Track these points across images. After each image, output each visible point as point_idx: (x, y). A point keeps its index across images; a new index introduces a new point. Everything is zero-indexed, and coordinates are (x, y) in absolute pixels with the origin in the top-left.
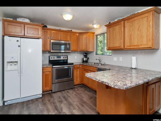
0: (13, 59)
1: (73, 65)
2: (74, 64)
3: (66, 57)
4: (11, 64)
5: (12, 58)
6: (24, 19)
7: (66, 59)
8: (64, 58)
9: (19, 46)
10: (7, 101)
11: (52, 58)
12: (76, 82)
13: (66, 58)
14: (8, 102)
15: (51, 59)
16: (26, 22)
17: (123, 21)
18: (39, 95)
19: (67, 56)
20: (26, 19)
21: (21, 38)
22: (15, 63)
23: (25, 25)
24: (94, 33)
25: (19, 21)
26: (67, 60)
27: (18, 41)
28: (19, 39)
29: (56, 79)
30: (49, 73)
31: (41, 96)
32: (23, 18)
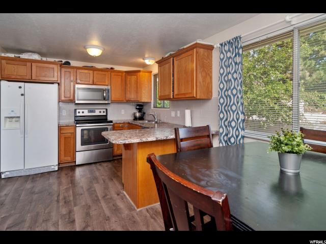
0: (13, 113)
1: (112, 124)
2: (114, 122)
3: (105, 110)
4: (11, 120)
5: (12, 111)
6: (31, 55)
7: (105, 114)
8: (100, 112)
9: (22, 95)
10: (5, 172)
11: (79, 112)
12: (117, 150)
13: (104, 112)
14: (7, 173)
15: (78, 114)
16: (33, 58)
17: (172, 58)
18: (53, 167)
19: (107, 110)
20: (33, 54)
21: (26, 84)
22: (17, 119)
23: (33, 64)
24: (151, 72)
25: (23, 57)
26: (106, 116)
27: (20, 87)
28: (22, 84)
29: (82, 145)
30: (72, 135)
31: (56, 168)
32: (30, 53)
